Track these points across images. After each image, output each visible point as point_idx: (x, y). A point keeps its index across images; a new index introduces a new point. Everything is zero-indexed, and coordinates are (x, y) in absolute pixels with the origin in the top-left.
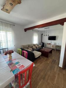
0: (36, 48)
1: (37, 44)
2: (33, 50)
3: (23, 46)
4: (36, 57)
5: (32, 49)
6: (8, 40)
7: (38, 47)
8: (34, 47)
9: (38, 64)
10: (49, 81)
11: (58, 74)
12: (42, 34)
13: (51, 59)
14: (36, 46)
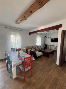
0: (39, 49)
1: (40, 46)
2: (36, 50)
3: (28, 47)
4: (38, 56)
5: (34, 50)
6: (17, 42)
7: (40, 48)
8: (37, 49)
9: (39, 62)
10: (45, 72)
11: (54, 69)
12: (45, 37)
13: (51, 59)
14: (39, 47)
